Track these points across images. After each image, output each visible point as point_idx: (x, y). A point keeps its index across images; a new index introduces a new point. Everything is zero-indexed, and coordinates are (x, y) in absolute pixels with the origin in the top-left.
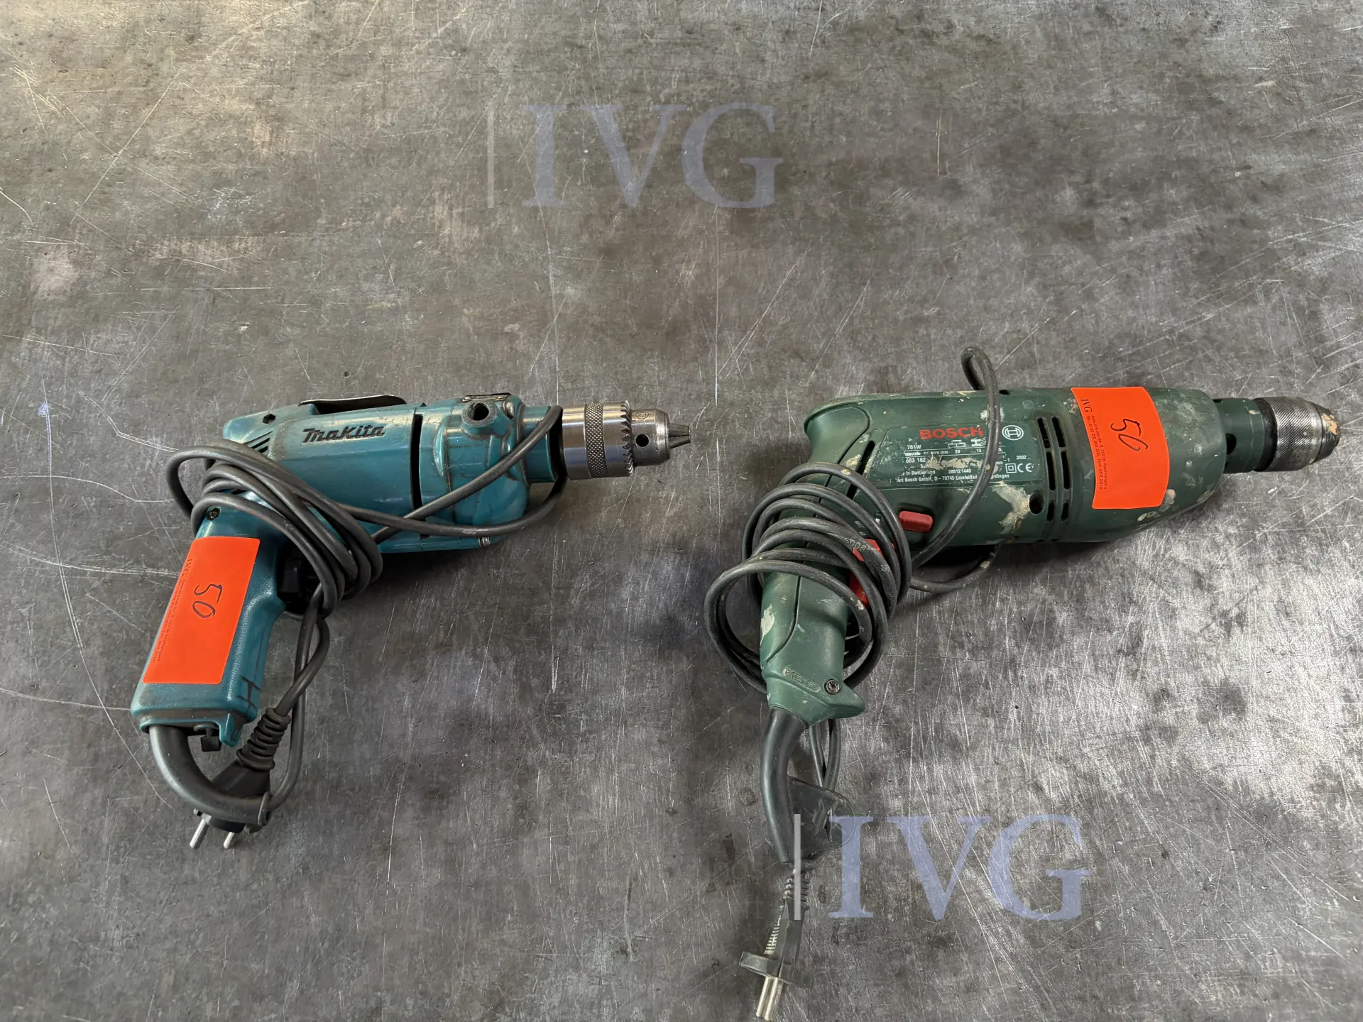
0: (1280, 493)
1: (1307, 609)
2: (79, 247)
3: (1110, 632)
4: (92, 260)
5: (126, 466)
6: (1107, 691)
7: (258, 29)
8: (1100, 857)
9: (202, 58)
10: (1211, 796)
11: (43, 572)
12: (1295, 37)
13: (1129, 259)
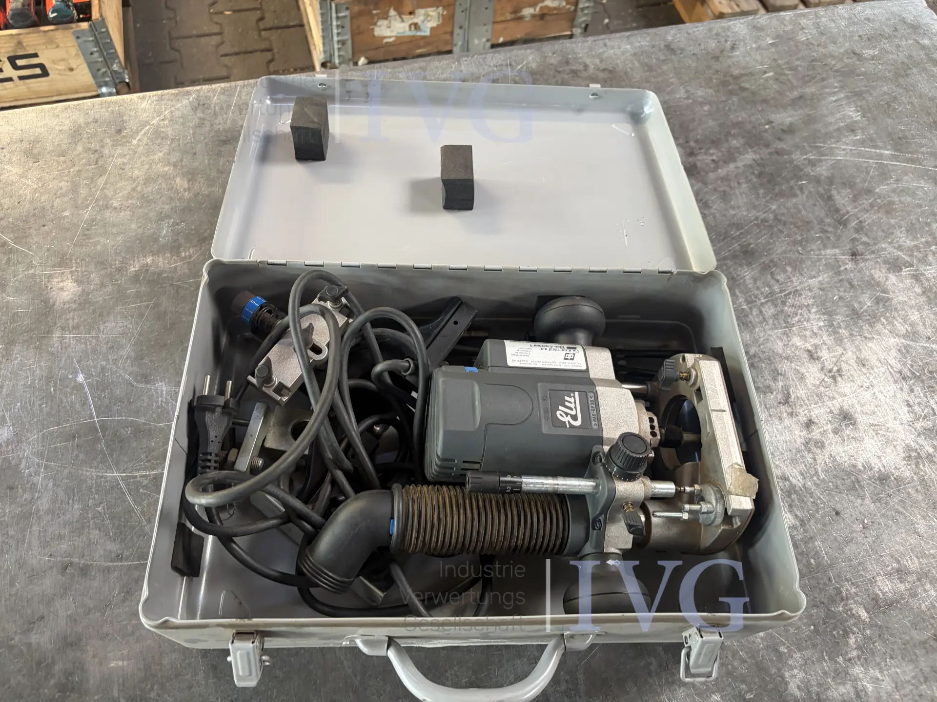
0: (840, 298)
1: (873, 360)
2: (78, 271)
3: (772, 393)
4: (88, 278)
5: (145, 404)
6: (780, 427)
7: (163, 120)
8: (803, 523)
9: (130, 142)
10: (853, 475)
11: (107, 482)
12: (777, 46)
13: (722, 182)
